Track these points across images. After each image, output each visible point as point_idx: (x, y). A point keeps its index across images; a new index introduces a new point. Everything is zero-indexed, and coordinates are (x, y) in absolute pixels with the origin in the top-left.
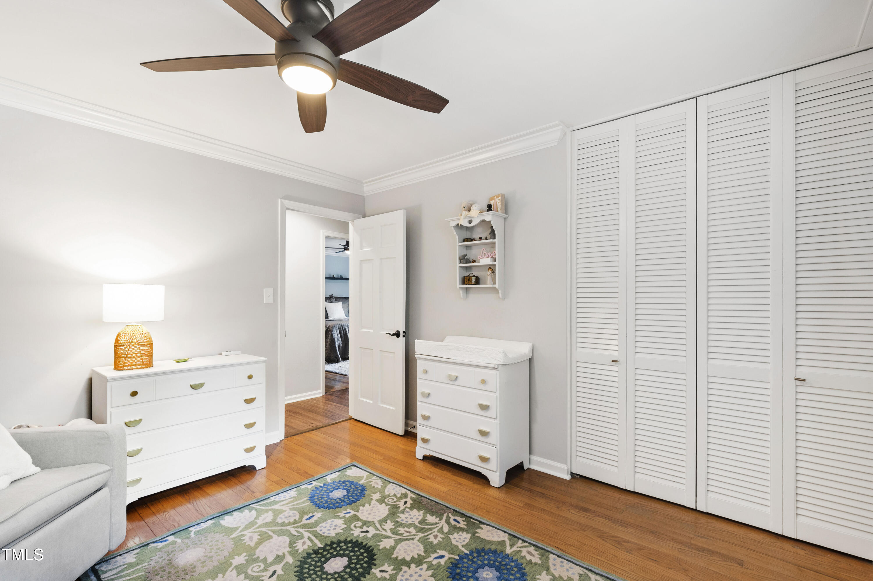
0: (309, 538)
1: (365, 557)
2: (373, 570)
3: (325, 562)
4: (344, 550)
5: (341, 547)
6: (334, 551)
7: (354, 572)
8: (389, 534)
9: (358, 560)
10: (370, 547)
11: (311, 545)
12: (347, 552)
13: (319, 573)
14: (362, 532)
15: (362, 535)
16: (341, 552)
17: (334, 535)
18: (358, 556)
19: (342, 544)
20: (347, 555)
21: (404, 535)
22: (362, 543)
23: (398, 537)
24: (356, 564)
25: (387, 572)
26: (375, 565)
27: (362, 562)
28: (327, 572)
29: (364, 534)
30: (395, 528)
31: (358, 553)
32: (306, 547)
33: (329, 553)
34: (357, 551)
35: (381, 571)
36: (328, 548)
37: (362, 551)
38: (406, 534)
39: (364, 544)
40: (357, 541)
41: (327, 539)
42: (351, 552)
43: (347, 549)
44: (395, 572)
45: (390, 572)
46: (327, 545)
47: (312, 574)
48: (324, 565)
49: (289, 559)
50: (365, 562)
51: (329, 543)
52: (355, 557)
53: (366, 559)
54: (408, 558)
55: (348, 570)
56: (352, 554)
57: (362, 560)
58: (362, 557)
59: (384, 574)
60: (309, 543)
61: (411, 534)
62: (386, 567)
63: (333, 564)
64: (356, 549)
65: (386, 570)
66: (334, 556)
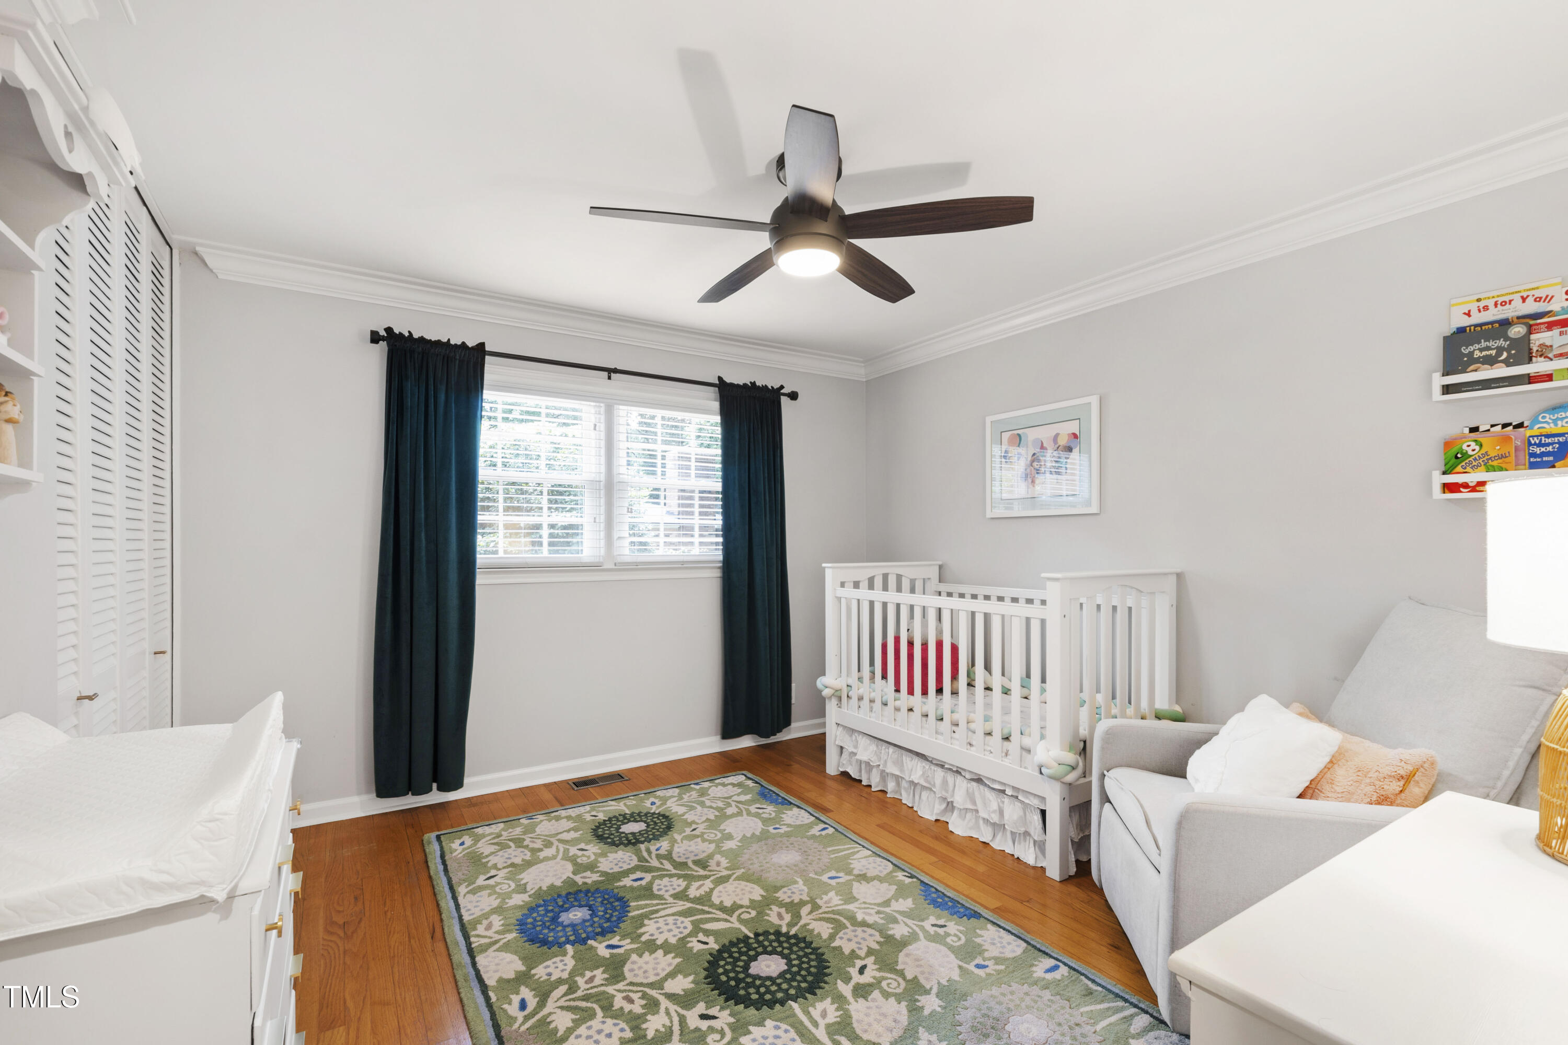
0: (816, 1024)
1: (723, 967)
2: (717, 947)
3: (785, 972)
4: (752, 985)
5: (758, 992)
6: (769, 986)
7: (744, 949)
8: (664, 1003)
9: (734, 965)
10: (709, 984)
11: (811, 1009)
12: (749, 980)
13: (793, 956)
14: (714, 1018)
15: (713, 1011)
16: (758, 982)
17: (769, 1023)
18: (733, 970)
19: (755, 997)
20: (749, 975)
21: (640, 994)
22: (719, 995)
23: (653, 993)
24: (738, 960)
25: (699, 941)
26: (711, 954)
27: (729, 960)
28: (783, 958)
29: (711, 1012)
30: (645, 1014)
31: (732, 975)
32: (820, 1006)
33: (779, 985)
34: (733, 979)
35: (706, 943)
36: (780, 995)
37: (724, 978)
38: (635, 996)
39: (717, 992)
40: (726, 1000)
41: (783, 1015)
42: (743, 980)
43: (749, 985)
44: (688, 939)
45: (694, 939)
46: (782, 1003)
47: (804, 956)
48: (786, 968)
49: (845, 989)
50: (724, 959)
51: (778, 1006)
52: (738, 969)
53: (722, 963)
54: (660, 952)
55: (752, 953)
56: (742, 976)
57: (727, 963)
58: (727, 967)
59: (704, 939)
60: (816, 1013)
61: (624, 994)
62: (698, 947)
63: (773, 967)
64: (733, 983)
65: (700, 944)
66: (769, 978)
